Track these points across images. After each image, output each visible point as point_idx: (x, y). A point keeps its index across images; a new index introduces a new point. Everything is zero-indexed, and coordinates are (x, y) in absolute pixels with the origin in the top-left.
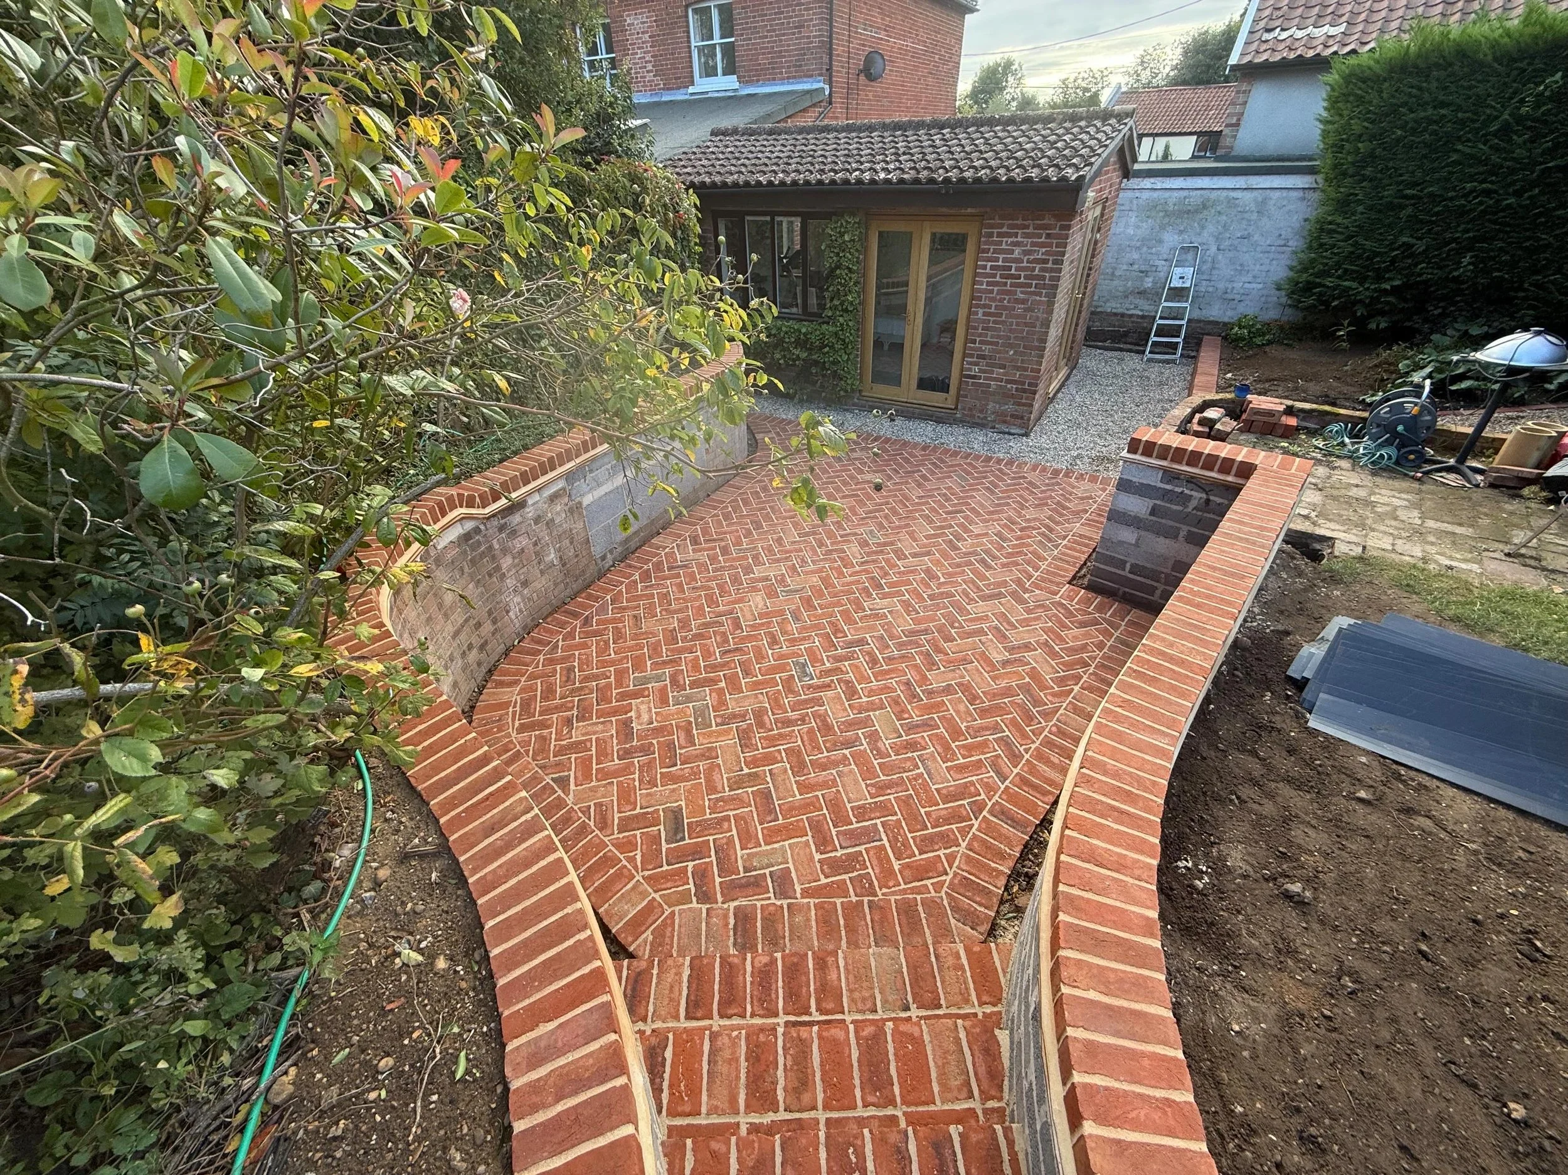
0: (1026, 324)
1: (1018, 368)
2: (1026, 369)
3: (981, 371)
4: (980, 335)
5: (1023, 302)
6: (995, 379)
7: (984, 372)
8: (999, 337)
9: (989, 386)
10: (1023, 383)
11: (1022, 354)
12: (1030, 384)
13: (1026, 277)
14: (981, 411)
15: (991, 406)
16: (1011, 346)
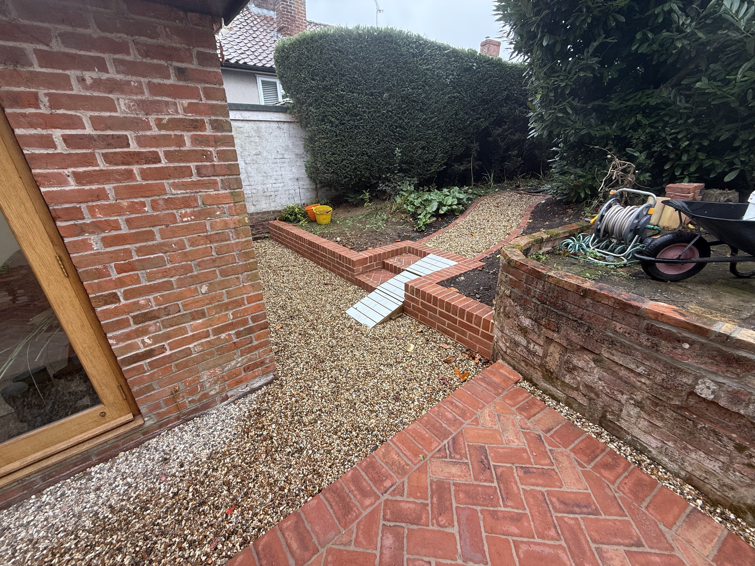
0: (209, 239)
1: (226, 307)
2: (239, 303)
3: (156, 339)
4: (120, 283)
5: (186, 202)
6: (194, 338)
7: (167, 336)
8: (166, 273)
9: (188, 352)
10: (245, 322)
11: (223, 285)
12: (254, 319)
13: (169, 156)
14: (193, 392)
15: (205, 376)
16: (199, 280)
